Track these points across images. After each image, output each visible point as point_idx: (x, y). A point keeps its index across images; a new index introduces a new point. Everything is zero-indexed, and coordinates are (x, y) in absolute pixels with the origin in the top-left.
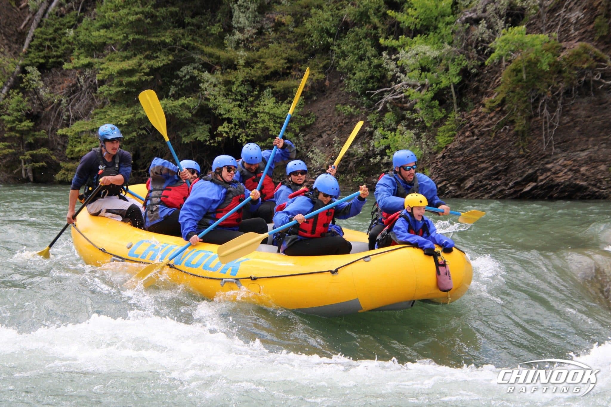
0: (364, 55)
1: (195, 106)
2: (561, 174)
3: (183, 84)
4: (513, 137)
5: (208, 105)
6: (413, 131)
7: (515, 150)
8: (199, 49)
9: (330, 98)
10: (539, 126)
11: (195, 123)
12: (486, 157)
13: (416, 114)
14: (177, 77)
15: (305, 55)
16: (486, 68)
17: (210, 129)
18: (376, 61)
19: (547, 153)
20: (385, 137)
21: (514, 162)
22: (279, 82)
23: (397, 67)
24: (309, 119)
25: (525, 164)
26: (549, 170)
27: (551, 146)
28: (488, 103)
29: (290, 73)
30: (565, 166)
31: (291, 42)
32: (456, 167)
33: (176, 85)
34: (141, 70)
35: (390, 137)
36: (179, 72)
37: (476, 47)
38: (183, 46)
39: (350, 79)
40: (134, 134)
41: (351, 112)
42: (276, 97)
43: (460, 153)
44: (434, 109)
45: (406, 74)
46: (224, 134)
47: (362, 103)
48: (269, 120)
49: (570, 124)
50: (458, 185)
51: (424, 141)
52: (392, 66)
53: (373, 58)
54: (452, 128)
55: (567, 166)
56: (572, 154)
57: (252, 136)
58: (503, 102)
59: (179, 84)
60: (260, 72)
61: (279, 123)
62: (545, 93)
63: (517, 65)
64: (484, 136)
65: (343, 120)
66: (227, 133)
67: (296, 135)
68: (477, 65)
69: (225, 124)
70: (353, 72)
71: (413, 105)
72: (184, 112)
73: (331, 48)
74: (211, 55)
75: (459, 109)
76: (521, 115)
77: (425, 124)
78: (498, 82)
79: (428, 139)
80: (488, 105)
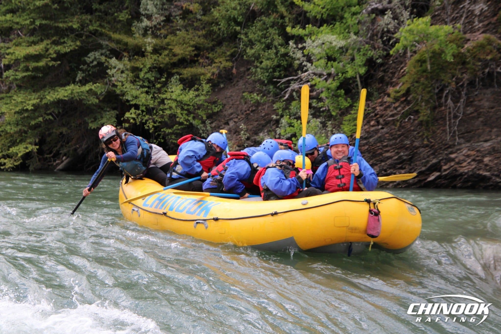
0: (271, 44)
1: (102, 92)
2: (464, 164)
3: (90, 71)
4: (417, 126)
5: (115, 91)
6: (319, 120)
7: (420, 139)
8: (106, 36)
9: (237, 85)
10: (443, 116)
11: (102, 109)
12: (391, 146)
13: (322, 103)
14: (85, 63)
15: (213, 43)
16: (392, 58)
17: (117, 115)
18: (282, 50)
19: (450, 143)
20: (291, 125)
21: (418, 152)
22: (187, 69)
23: (304, 56)
24: (217, 106)
25: (429, 153)
26: (453, 160)
27: (455, 136)
28: (393, 93)
29: (198, 61)
30: (468, 156)
31: (198, 30)
33: (83, 71)
34: (48, 55)
35: (296, 125)
36: (86, 58)
37: (382, 37)
38: (90, 32)
39: (257, 67)
40: (41, 119)
41: (257, 100)
42: (184, 85)
43: (365, 142)
44: (340, 98)
45: (312, 63)
46: (132, 121)
47: (268, 91)
48: (176, 107)
49: (473, 115)
51: (330, 129)
52: (299, 55)
53: (279, 47)
55: (471, 156)
56: (476, 144)
57: (160, 122)
58: (408, 92)
59: (86, 70)
60: (167, 59)
61: (186, 110)
62: (449, 83)
63: (422, 55)
64: (389, 125)
65: (250, 108)
66: (134, 119)
67: (203, 122)
68: (383, 55)
69: (133, 110)
70: (260, 60)
71: (319, 94)
72: (92, 98)
73: (238, 36)
74: (118, 42)
76: (426, 105)
77: (330, 113)
78: (403, 72)
79: (334, 128)
80: (393, 95)
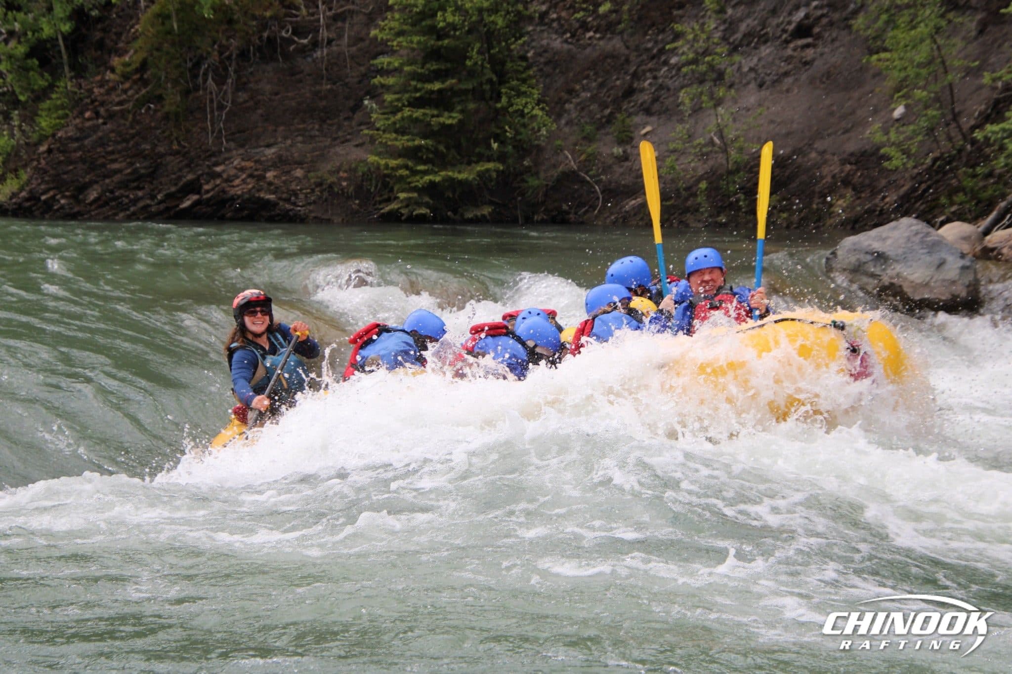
2: (237, 182)
4: (161, 121)
7: (166, 142)
10: (202, 106)
12: (119, 152)
13: (1, 80)
16: (115, 10)
19: (214, 149)
25: (181, 165)
26: (219, 175)
27: (221, 138)
28: (119, 67)
30: (242, 169)
32: (71, 167)
44: (32, 73)
49: (248, 104)
50: (74, 197)
51: (16, 123)
54: (62, 105)
55: (246, 169)
56: (253, 151)
58: (144, 66)
62: (209, 53)
63: (164, 7)
64: (115, 118)
75: (73, 74)
76: (173, 88)
77: (16, 96)
78: (134, 33)
79: (24, 121)
80: (119, 69)
